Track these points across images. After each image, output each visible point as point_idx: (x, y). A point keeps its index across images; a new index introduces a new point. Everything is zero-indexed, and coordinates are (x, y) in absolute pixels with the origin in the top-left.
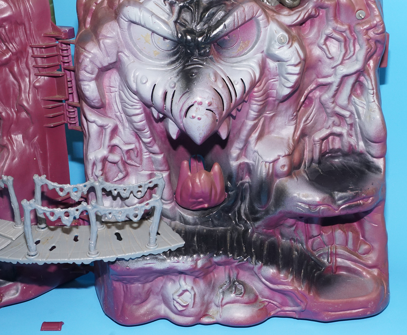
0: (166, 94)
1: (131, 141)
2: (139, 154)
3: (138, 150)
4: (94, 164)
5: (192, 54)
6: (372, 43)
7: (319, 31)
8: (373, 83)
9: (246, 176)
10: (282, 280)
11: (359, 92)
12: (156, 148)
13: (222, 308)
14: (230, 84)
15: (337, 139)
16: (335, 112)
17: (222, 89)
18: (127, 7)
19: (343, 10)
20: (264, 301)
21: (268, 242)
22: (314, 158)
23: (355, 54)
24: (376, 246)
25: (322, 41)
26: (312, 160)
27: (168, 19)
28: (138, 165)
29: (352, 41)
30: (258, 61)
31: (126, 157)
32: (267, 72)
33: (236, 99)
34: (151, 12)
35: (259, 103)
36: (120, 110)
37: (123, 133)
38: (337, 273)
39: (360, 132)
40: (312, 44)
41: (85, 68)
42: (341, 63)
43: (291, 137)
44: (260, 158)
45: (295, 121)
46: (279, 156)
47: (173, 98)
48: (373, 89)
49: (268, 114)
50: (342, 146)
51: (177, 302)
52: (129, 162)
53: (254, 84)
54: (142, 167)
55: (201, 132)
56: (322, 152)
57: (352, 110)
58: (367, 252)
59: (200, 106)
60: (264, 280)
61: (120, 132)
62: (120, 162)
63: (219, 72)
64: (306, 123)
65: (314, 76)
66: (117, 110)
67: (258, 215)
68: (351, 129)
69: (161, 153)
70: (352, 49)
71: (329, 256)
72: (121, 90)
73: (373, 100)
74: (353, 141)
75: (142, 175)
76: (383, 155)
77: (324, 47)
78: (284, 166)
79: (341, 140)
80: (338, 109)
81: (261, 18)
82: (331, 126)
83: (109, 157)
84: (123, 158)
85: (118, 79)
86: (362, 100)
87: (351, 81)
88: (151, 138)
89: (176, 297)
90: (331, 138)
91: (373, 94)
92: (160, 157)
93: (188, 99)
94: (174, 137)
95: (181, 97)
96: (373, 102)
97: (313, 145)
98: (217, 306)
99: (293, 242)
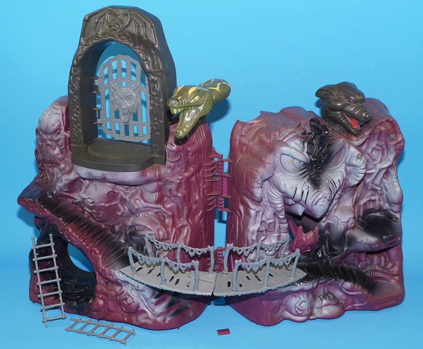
0: (303, 192)
1: (271, 218)
2: (274, 225)
3: (274, 222)
4: (253, 233)
6: (398, 151)
7: (368, 145)
8: (396, 171)
9: (326, 230)
10: (356, 289)
11: (385, 176)
12: (285, 221)
13: (321, 310)
15: (372, 203)
18: (282, 147)
19: (383, 135)
20: (342, 302)
21: (340, 267)
22: (360, 215)
23: (387, 157)
24: (397, 262)
25: (370, 151)
26: (359, 217)
27: (303, 150)
28: (273, 231)
29: (386, 150)
30: (344, 169)
31: (268, 227)
33: (336, 191)
34: (293, 147)
36: (267, 201)
37: (267, 214)
38: (375, 281)
39: (386, 198)
40: (364, 153)
42: (380, 162)
43: (351, 205)
44: (339, 220)
45: (353, 196)
46: (350, 218)
47: (307, 195)
48: (395, 175)
50: (375, 207)
51: (298, 309)
52: (269, 229)
53: (343, 182)
54: (275, 232)
56: (364, 211)
57: (382, 186)
58: (392, 267)
59: (325, 199)
60: (344, 290)
62: (265, 230)
63: (328, 178)
64: (357, 196)
66: (265, 201)
67: (336, 253)
68: (380, 197)
69: (287, 223)
70: (386, 154)
71: (371, 271)
72: (269, 190)
74: (382, 203)
75: (275, 237)
76: (400, 211)
77: (371, 154)
78: (352, 223)
79: (375, 204)
80: (374, 187)
81: (347, 145)
82: (369, 196)
83: (260, 229)
84: (266, 228)
85: (267, 184)
86: (388, 181)
87: (384, 171)
88: (284, 216)
89: (297, 305)
90: (368, 203)
91: (396, 177)
92: (286, 225)
93: (318, 195)
94: (300, 214)
95: (313, 195)
96: (395, 182)
97: (360, 208)
98: (318, 308)
99: (351, 265)
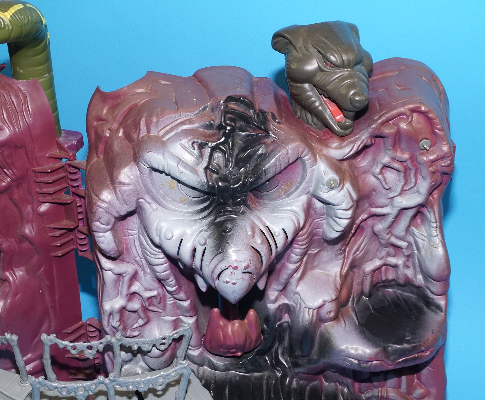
0: (195, 250)
1: (152, 287)
2: (162, 300)
3: (161, 296)
5: (226, 204)
6: (437, 175)
7: (374, 159)
8: (437, 216)
9: (285, 314)
11: (419, 221)
12: (182, 295)
14: (270, 236)
15: (391, 270)
16: (390, 243)
17: (261, 246)
18: (148, 153)
19: (403, 140)
21: (310, 387)
22: (364, 290)
23: (417, 186)
24: (433, 391)
25: (378, 170)
26: (362, 293)
27: (198, 164)
28: (161, 311)
29: (413, 172)
30: (303, 205)
31: (147, 304)
32: (312, 212)
33: (277, 252)
34: (178, 157)
35: (303, 247)
36: (140, 255)
37: (143, 279)
39: (418, 264)
40: (365, 172)
41: (99, 219)
42: (400, 194)
43: (338, 274)
44: (303, 303)
45: (343, 255)
46: (325, 301)
47: (203, 256)
48: (436, 222)
49: (313, 251)
50: (397, 277)
52: (150, 308)
53: (297, 232)
54: (165, 312)
55: (236, 295)
56: (374, 283)
57: (410, 240)
58: (423, 397)
59: (235, 271)
61: (141, 277)
62: (140, 309)
63: (257, 222)
64: (355, 255)
65: (367, 205)
66: (137, 255)
68: (408, 261)
69: (188, 299)
70: (413, 180)
71: (379, 399)
72: (141, 234)
73: (435, 234)
74: (410, 273)
75: (166, 322)
76: (444, 293)
77: (380, 176)
78: (330, 312)
79: (396, 272)
80: (393, 240)
81: (307, 158)
82: (384, 257)
83: (127, 307)
84: (144, 304)
85: (137, 222)
86: (422, 232)
87: (411, 213)
88: (176, 287)
90: (383, 269)
91: (436, 227)
92: (186, 304)
93: (221, 261)
94: (204, 290)
95: (213, 258)
96: (435, 236)
97: (363, 278)
99: (338, 384)
